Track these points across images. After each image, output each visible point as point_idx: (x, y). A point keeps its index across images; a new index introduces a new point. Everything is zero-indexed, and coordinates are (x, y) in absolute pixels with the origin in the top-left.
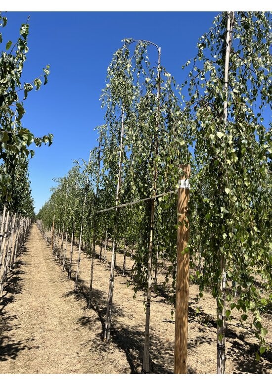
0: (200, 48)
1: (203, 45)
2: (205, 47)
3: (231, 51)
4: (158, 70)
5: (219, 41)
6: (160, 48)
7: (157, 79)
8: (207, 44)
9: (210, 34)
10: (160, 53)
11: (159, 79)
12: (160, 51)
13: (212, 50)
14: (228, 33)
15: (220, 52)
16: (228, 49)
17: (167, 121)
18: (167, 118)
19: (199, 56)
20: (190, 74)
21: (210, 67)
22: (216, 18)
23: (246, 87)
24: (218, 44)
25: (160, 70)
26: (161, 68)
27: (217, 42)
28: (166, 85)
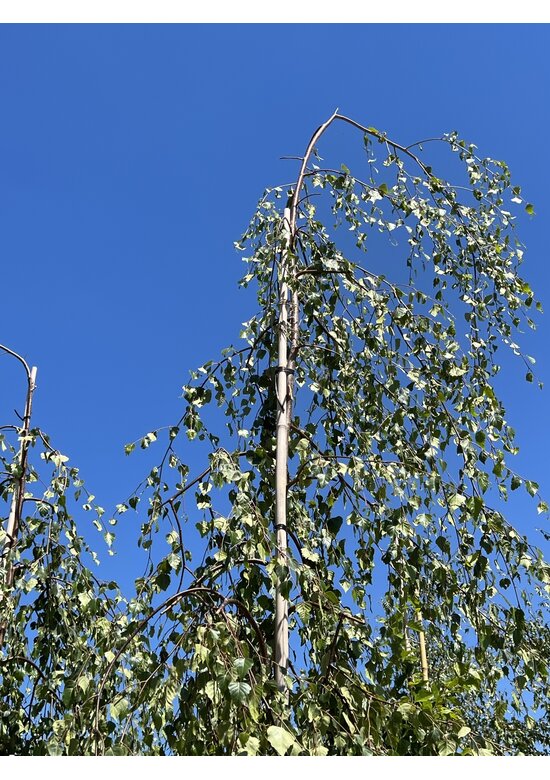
0: (190, 401)
1: (200, 393)
2: (208, 400)
3: (293, 429)
4: (21, 439)
5: (252, 392)
6: (35, 369)
7: (13, 467)
8: (215, 393)
9: (224, 366)
10: (33, 386)
11: (22, 468)
12: (33, 375)
13: (230, 411)
14: (282, 375)
15: (256, 424)
16: (284, 420)
17: (34, 618)
18: (37, 609)
19: (188, 424)
20: (153, 475)
21: (233, 472)
22: (245, 324)
23: (342, 543)
24: (247, 397)
25: (29, 438)
26: (34, 433)
27: (245, 392)
28: (50, 495)
